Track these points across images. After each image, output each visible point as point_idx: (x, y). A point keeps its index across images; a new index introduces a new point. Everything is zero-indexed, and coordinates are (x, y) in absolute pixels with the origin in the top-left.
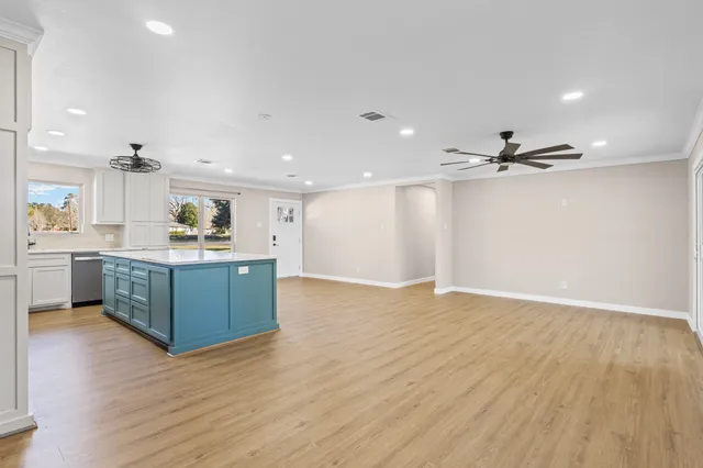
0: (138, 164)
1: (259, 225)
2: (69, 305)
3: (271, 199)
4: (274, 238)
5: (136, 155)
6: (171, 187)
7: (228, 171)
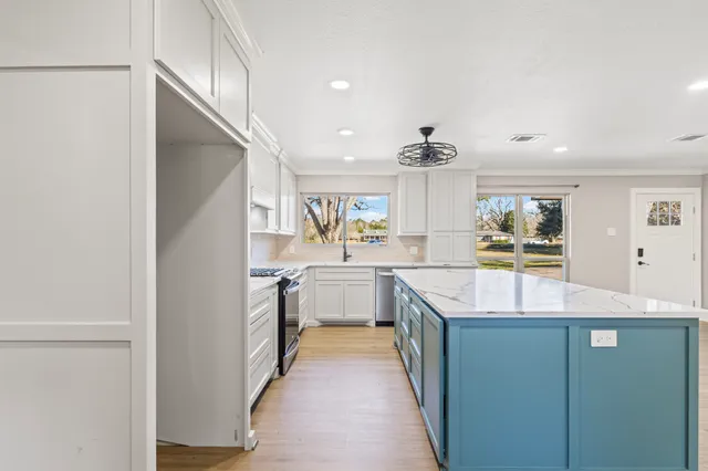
0: (429, 154)
1: (612, 232)
2: (373, 324)
3: (634, 191)
4: (641, 252)
5: (426, 142)
6: (478, 186)
7: (560, 150)
